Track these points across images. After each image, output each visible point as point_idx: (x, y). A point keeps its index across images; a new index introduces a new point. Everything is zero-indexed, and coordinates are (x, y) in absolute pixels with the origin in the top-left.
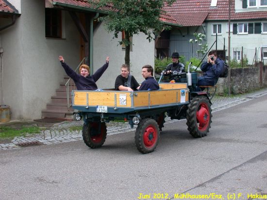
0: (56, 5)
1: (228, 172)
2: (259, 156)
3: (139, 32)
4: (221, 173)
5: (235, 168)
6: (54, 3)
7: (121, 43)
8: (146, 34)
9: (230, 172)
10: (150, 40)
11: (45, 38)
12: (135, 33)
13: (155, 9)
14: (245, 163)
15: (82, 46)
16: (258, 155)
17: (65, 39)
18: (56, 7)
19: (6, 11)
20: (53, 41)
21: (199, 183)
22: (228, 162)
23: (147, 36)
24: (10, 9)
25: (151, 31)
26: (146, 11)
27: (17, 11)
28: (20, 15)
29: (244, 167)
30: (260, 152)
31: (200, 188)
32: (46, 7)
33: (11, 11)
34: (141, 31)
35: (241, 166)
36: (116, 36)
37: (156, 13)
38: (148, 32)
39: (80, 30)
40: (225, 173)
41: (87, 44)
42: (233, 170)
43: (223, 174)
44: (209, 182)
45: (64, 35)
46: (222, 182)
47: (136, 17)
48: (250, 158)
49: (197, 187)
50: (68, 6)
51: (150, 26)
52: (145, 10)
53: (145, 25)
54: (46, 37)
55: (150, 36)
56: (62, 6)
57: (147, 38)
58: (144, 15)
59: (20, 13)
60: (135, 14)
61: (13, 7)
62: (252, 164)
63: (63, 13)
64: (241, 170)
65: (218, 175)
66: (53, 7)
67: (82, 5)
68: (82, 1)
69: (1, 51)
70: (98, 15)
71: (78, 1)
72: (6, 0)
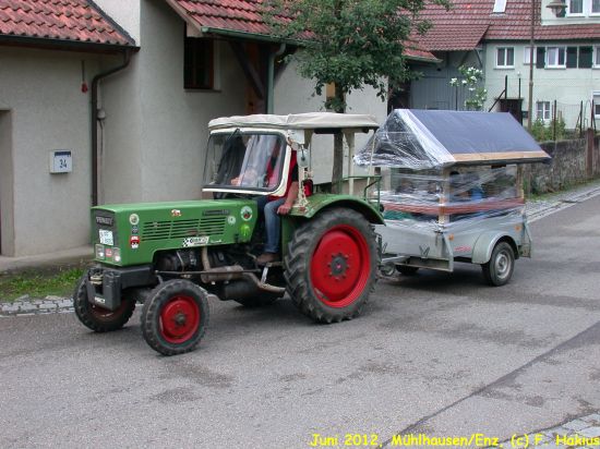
0: (208, 33)
1: (530, 364)
2: (585, 333)
3: (363, 85)
4: (517, 368)
5: (540, 358)
6: (205, 30)
7: (327, 104)
8: (375, 87)
9: (534, 365)
10: (383, 97)
11: (183, 90)
12: (356, 87)
13: (393, 42)
14: (559, 348)
15: (251, 104)
16: (582, 330)
17: (219, 92)
18: (208, 36)
19: (112, 42)
20: (198, 96)
21: (477, 384)
22: (529, 344)
23: (378, 90)
24: (119, 36)
25: (383, 80)
26: (377, 45)
27: (133, 41)
28: (139, 48)
29: (557, 357)
30: (586, 325)
31: (480, 398)
32: (189, 35)
33: (123, 41)
34: (366, 82)
35: (552, 352)
36: (319, 91)
37: (397, 50)
38: (378, 83)
39: (249, 76)
40: (523, 367)
41: (262, 102)
42: (541, 364)
43: (520, 369)
44: (496, 384)
45: (217, 85)
46: (519, 386)
47: (358, 56)
48: (568, 338)
49: (475, 393)
50: (231, 34)
51: (383, 72)
52: (375, 43)
53: (375, 70)
54: (185, 87)
55: (382, 91)
56: (217, 34)
57: (378, 95)
58: (373, 54)
59: (138, 44)
60: (356, 50)
61: (125, 34)
62: (571, 351)
64: (554, 363)
65: (512, 369)
66: (201, 36)
67: (255, 30)
68: (254, 22)
69: (102, 115)
70: (283, 48)
71: (247, 21)
72: (110, 20)
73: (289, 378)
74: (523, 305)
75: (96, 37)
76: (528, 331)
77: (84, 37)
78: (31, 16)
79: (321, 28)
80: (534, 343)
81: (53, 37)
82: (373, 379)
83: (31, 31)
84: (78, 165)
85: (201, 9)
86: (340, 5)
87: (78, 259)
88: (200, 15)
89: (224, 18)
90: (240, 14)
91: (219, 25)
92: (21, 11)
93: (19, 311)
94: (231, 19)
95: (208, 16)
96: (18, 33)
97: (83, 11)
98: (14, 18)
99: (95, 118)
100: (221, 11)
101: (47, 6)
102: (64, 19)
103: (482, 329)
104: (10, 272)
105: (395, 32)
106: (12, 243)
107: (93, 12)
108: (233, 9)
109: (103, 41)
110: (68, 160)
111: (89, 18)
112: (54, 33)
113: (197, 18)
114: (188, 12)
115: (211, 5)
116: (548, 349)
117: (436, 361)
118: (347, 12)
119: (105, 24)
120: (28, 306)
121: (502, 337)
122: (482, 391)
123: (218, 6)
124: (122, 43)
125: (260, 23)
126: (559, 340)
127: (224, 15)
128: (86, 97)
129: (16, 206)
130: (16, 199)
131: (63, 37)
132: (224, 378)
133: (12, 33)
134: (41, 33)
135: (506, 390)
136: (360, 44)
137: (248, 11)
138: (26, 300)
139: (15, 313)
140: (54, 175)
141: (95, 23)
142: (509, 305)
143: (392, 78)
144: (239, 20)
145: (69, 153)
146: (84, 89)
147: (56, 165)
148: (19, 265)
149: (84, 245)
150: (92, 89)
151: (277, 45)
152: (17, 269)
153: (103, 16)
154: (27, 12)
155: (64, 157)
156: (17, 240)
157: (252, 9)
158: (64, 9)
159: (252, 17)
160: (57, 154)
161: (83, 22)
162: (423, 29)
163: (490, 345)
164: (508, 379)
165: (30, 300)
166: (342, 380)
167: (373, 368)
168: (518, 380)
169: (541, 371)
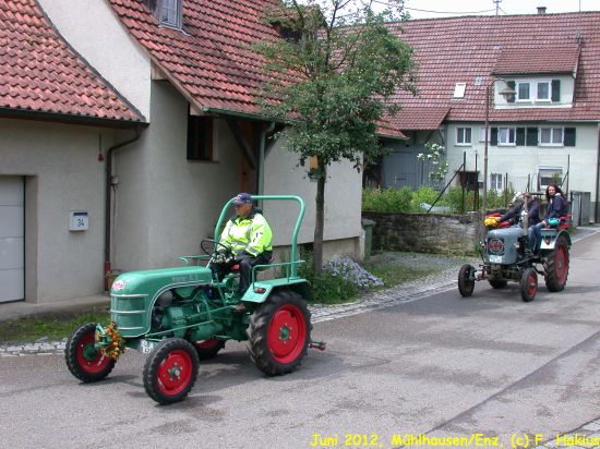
0: (209, 112)
1: (485, 402)
2: (532, 374)
3: (341, 158)
5: (494, 397)
6: (206, 110)
7: (310, 175)
8: (352, 160)
9: (488, 404)
10: (359, 169)
11: (186, 161)
12: (335, 160)
13: (367, 122)
14: (510, 387)
15: (245, 174)
16: (530, 372)
17: (217, 162)
18: (207, 114)
19: (126, 119)
20: (199, 166)
21: (439, 419)
22: (484, 384)
23: (354, 163)
24: (132, 114)
25: (359, 155)
27: (144, 118)
28: (148, 124)
29: (508, 396)
30: (534, 368)
31: (441, 431)
32: (193, 112)
33: (135, 117)
34: (344, 156)
35: (503, 392)
36: (302, 163)
37: (371, 128)
38: (355, 157)
39: (243, 149)
40: (479, 404)
41: (253, 172)
42: (494, 402)
43: (477, 407)
44: (455, 419)
45: (216, 155)
46: (476, 421)
47: (337, 133)
48: (520, 378)
49: (437, 428)
51: (359, 147)
52: (353, 124)
53: (352, 146)
54: (187, 159)
55: (358, 164)
57: (355, 167)
58: (350, 132)
59: (148, 121)
60: (335, 128)
61: (137, 112)
62: (519, 391)
63: (216, 123)
64: (505, 401)
65: (469, 407)
66: (203, 114)
67: (249, 110)
68: (248, 103)
69: (116, 181)
70: (273, 126)
71: (243, 102)
72: (124, 100)
73: (275, 414)
74: (480, 351)
75: (111, 114)
76: (483, 373)
77: (101, 113)
78: (57, 95)
79: (306, 109)
80: (489, 384)
81: (75, 113)
82: (348, 415)
83: (56, 108)
84: (94, 224)
85: (202, 91)
86: (321, 90)
87: (91, 306)
88: (202, 97)
89: (223, 99)
90: (236, 96)
91: (218, 105)
92: (48, 91)
93: (39, 351)
94: (229, 100)
95: (209, 98)
96: (45, 109)
97: (101, 92)
98: (41, 96)
99: (110, 184)
100: (220, 94)
101: (71, 87)
102: (85, 98)
103: (443, 371)
104: (32, 317)
105: (369, 113)
106: (35, 291)
107: (110, 92)
108: (231, 91)
109: (118, 117)
110: (85, 219)
111: (107, 98)
112: (76, 110)
113: (199, 99)
114: (191, 94)
115: (212, 88)
116: (501, 389)
117: (403, 399)
118: (329, 97)
119: (120, 103)
120: (47, 346)
121: (461, 379)
122: (443, 426)
123: (218, 89)
124: (134, 119)
125: (254, 104)
126: (510, 381)
127: (223, 97)
128: (102, 165)
129: (39, 260)
130: (39, 253)
131: (83, 114)
132: (217, 413)
133: (40, 109)
134: (65, 110)
135: (465, 425)
136: (339, 123)
137: (243, 94)
138: (45, 341)
139: (35, 353)
140: (73, 232)
141: (111, 102)
142: (466, 351)
143: (367, 153)
144: (236, 101)
145: (86, 214)
146: (101, 159)
147: (75, 224)
148: (40, 311)
149: (97, 294)
150: (108, 158)
151: (268, 123)
152: (38, 314)
153: (118, 96)
154: (53, 92)
155: (81, 217)
156: (39, 288)
157: (247, 92)
158: (86, 89)
159: (247, 99)
160: (75, 214)
161: (101, 101)
162: (393, 110)
163: (450, 385)
164: (466, 416)
165: (49, 341)
166: (320, 416)
167: (348, 405)
168: (475, 416)
169: (495, 408)
